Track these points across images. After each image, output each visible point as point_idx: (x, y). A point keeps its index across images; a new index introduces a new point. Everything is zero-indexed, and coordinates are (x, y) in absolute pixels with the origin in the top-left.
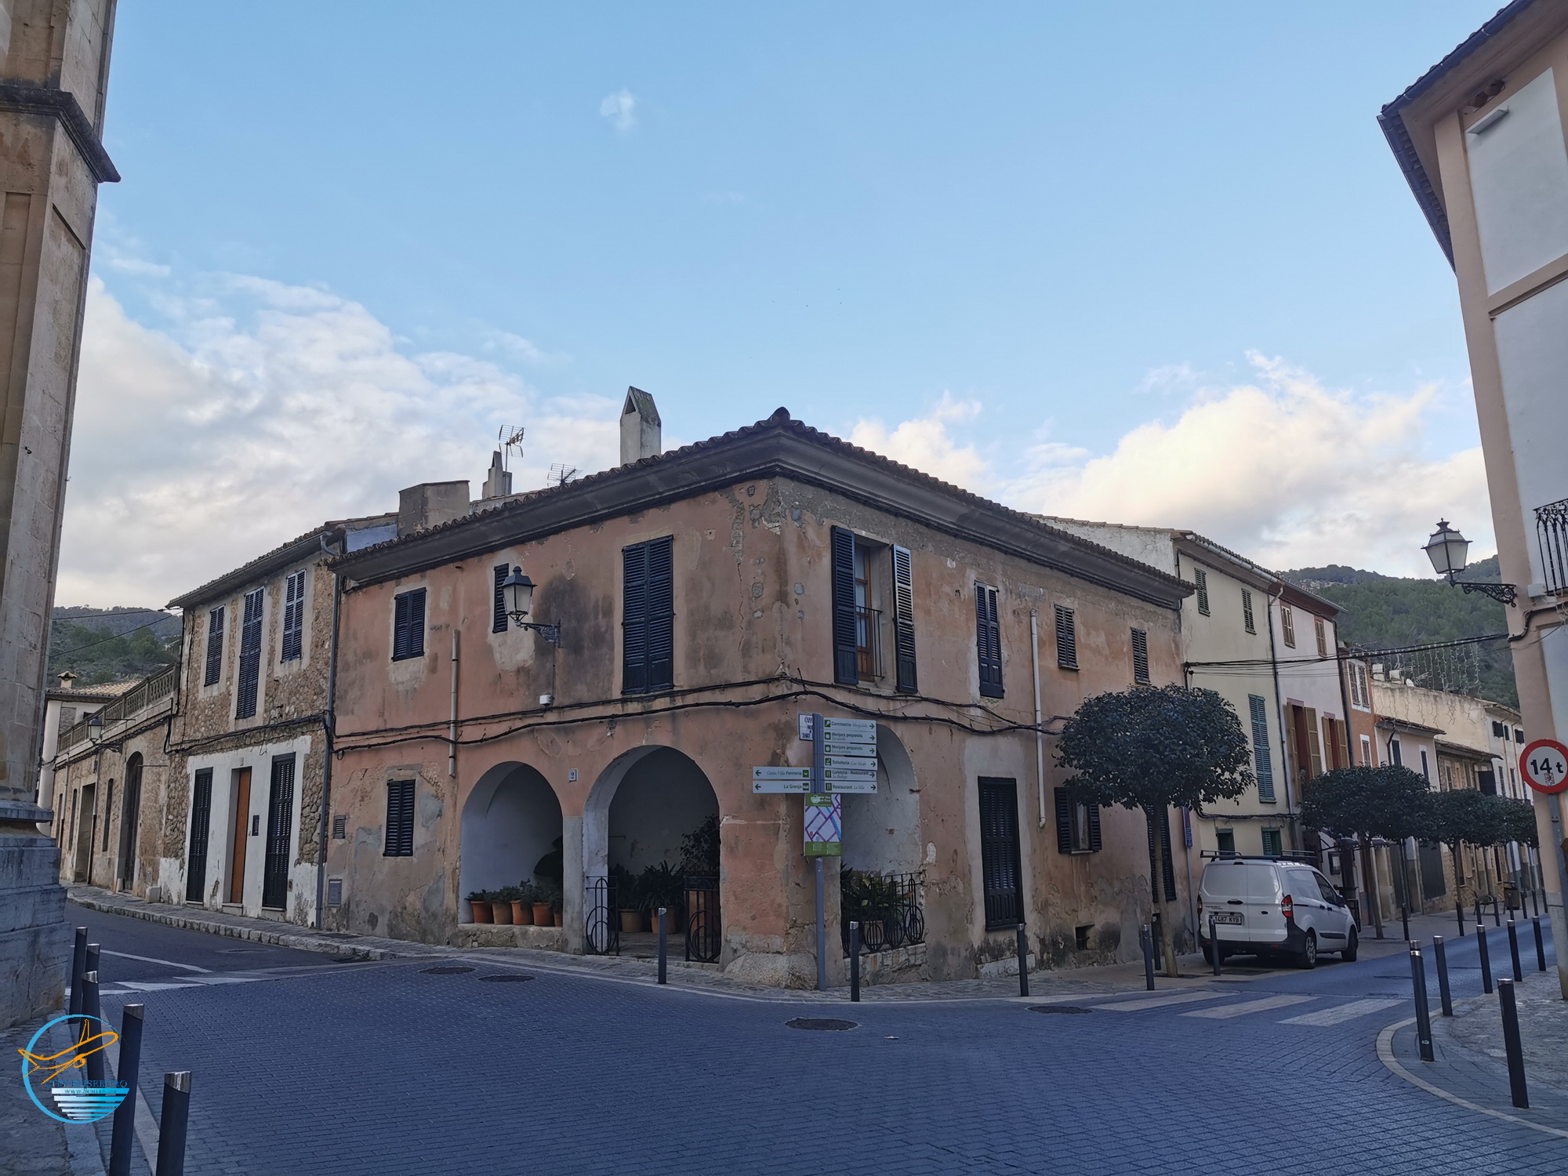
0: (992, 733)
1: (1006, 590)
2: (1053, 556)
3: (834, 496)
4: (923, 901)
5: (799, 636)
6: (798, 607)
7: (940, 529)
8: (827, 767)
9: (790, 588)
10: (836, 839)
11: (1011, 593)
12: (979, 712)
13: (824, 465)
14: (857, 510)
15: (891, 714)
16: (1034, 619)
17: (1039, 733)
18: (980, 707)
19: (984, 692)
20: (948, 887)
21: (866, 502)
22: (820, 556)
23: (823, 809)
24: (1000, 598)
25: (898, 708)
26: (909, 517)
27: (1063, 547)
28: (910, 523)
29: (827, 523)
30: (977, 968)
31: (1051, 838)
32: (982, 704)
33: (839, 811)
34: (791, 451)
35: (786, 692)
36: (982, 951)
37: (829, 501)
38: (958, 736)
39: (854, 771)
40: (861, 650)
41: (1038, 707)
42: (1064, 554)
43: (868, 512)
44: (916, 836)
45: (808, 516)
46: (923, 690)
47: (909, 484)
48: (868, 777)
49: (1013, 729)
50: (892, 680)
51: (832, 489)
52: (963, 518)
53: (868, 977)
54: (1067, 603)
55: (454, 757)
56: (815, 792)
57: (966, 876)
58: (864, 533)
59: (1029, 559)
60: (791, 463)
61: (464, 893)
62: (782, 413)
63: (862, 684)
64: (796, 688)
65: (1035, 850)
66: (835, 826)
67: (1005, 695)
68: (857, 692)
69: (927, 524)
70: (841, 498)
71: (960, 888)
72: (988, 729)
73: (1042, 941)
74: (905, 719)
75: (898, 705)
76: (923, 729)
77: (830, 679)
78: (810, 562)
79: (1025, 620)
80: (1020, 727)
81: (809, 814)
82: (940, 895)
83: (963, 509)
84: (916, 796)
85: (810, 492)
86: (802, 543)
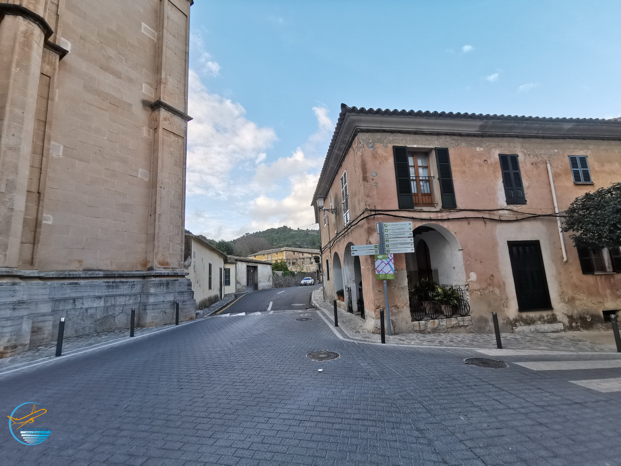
0: (517, 220)
1: (525, 155)
2: (562, 132)
3: (394, 134)
4: (469, 298)
5: (375, 193)
6: (373, 182)
7: (469, 135)
9: (368, 175)
10: (392, 272)
11: (529, 155)
12: (506, 212)
13: (381, 122)
14: (409, 137)
15: (440, 218)
16: (549, 165)
17: (558, 218)
18: (507, 210)
19: (510, 201)
20: (487, 291)
21: (416, 133)
22: (386, 159)
23: (384, 260)
24: (521, 158)
25: (445, 215)
26: (446, 134)
27: (567, 126)
28: (448, 137)
29: (390, 146)
30: (512, 329)
31: (575, 267)
32: (508, 208)
33: (393, 261)
34: (360, 121)
35: (368, 215)
36: (516, 320)
37: (391, 137)
38: (490, 224)
39: (400, 244)
40: (415, 195)
41: (556, 205)
42: (569, 130)
43: (417, 137)
44: (463, 269)
45: (378, 145)
46: (460, 205)
48: (409, 246)
49: (534, 217)
50: (440, 204)
51: (392, 132)
53: (429, 330)
54: (579, 153)
55: (330, 252)
56: (381, 254)
57: (502, 286)
58: (415, 146)
59: (543, 138)
60: (364, 126)
61: (336, 291)
62: (343, 106)
63: (416, 208)
64: (373, 213)
65: (560, 273)
66: (391, 267)
67: (527, 203)
68: (415, 211)
69: (460, 135)
70: (399, 134)
71: (497, 291)
72: (515, 219)
73: (571, 317)
74: (448, 220)
76: (464, 223)
77: (397, 208)
78: (380, 163)
79: (542, 166)
80: (539, 216)
81: (377, 263)
82: (481, 295)
84: (461, 252)
85: (378, 136)
86: (375, 156)
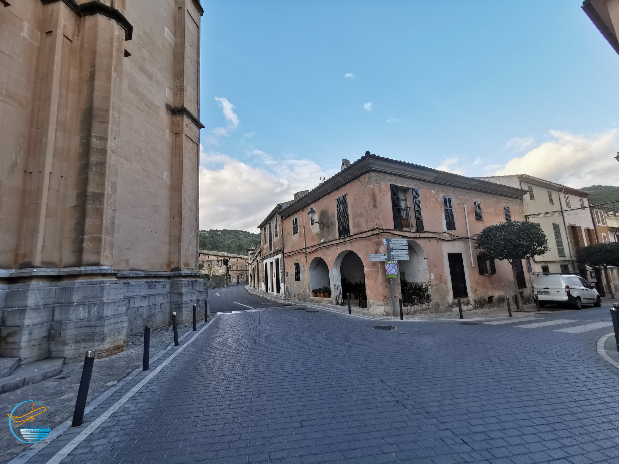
0: (452, 240)
1: (454, 198)
2: (471, 186)
3: (391, 175)
4: (430, 290)
5: (381, 217)
6: (380, 208)
7: (428, 182)
8: (392, 253)
9: (377, 203)
10: (396, 273)
11: (456, 198)
12: (447, 234)
13: (385, 167)
14: (399, 179)
15: (415, 237)
16: (465, 206)
17: (470, 240)
18: (447, 233)
19: (448, 228)
20: (439, 286)
21: (402, 176)
22: (387, 193)
23: (391, 265)
24: (452, 200)
25: (418, 235)
26: (417, 179)
27: (474, 183)
28: (418, 181)
29: (389, 184)
30: (451, 309)
31: (477, 271)
32: (448, 232)
33: (397, 265)
34: (374, 164)
35: (378, 232)
36: (453, 304)
37: (389, 177)
38: (439, 242)
39: (400, 254)
40: (404, 219)
41: (469, 232)
42: (475, 185)
43: (403, 179)
44: (427, 272)
45: (382, 182)
46: (426, 229)
47: (415, 169)
48: (406, 255)
49: (459, 239)
50: (415, 227)
51: (389, 174)
52: (436, 178)
53: (412, 312)
54: (478, 200)
55: (306, 257)
56: (388, 260)
57: (445, 282)
58: (402, 185)
59: (462, 188)
60: (375, 167)
61: (311, 290)
62: (368, 153)
63: (404, 229)
64: (381, 231)
65: (471, 275)
66: (396, 270)
67: (456, 229)
68: (403, 231)
69: (424, 181)
70: (393, 176)
71: (444, 286)
72: (451, 239)
73: (475, 301)
74: (420, 238)
75: (417, 234)
76: (427, 241)
77: (393, 228)
78: (383, 195)
79: (462, 206)
80: (462, 238)
81: (387, 267)
82: (436, 288)
83: (435, 175)
84: (426, 260)
85: (382, 175)
86: (380, 190)
